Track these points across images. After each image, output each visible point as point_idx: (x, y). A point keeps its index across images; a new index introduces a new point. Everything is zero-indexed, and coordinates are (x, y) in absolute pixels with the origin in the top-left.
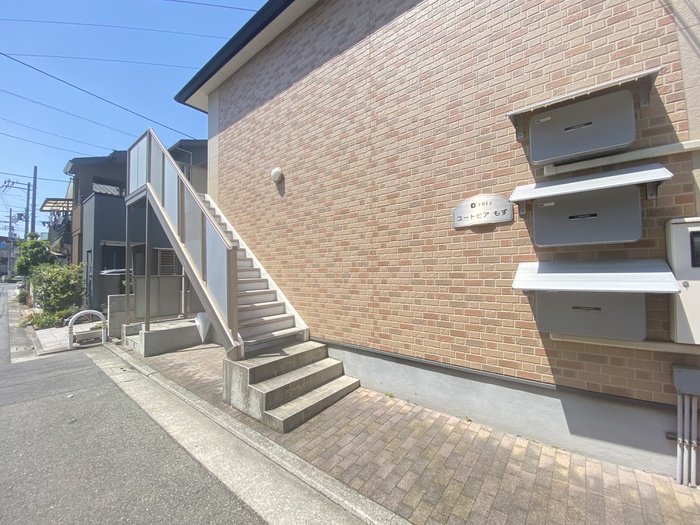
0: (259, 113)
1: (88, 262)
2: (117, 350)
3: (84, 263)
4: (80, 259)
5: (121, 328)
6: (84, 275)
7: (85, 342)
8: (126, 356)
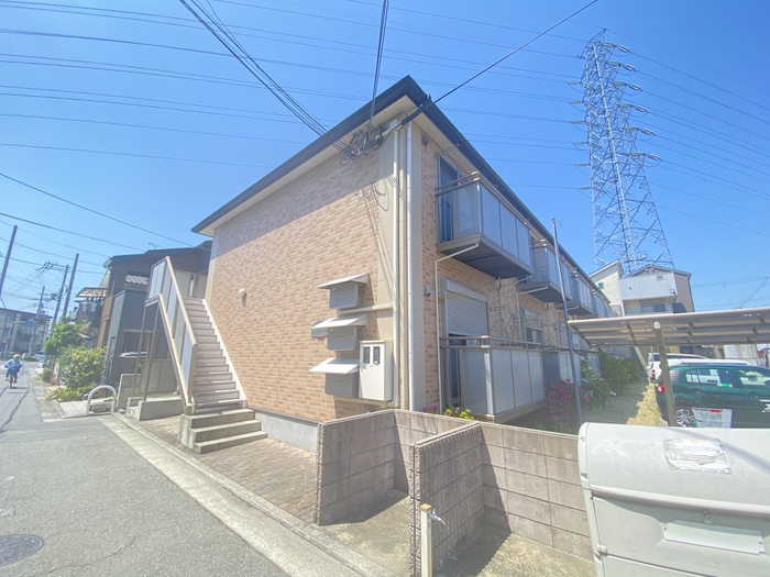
0: (239, 251)
1: (111, 346)
2: (122, 417)
3: (107, 347)
4: (105, 343)
5: (127, 401)
6: (106, 357)
7: (97, 411)
8: (126, 420)
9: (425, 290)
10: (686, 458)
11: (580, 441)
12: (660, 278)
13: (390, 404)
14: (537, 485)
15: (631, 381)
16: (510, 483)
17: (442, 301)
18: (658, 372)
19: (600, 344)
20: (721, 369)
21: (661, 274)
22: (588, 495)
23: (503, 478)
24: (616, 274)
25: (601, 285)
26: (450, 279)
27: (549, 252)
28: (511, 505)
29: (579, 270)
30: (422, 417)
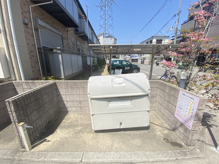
9: (24, 21)
10: (116, 84)
11: (88, 83)
12: (111, 39)
13: (10, 79)
14: (76, 97)
15: (103, 64)
16: (68, 99)
17: (36, 30)
18: (108, 62)
19: (97, 54)
20: (119, 61)
21: (111, 38)
22: (90, 99)
23: (65, 98)
24: (103, 36)
25: (99, 39)
26: (40, 19)
27: (85, 21)
28: (68, 105)
29: (94, 32)
30: (28, 82)
